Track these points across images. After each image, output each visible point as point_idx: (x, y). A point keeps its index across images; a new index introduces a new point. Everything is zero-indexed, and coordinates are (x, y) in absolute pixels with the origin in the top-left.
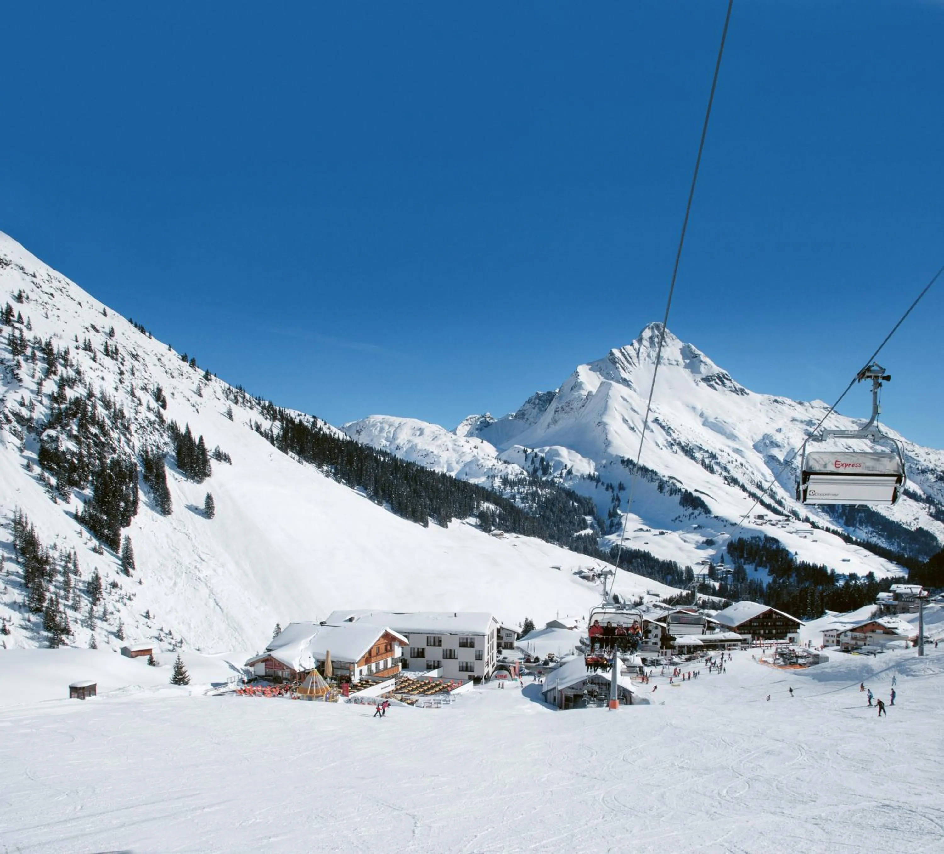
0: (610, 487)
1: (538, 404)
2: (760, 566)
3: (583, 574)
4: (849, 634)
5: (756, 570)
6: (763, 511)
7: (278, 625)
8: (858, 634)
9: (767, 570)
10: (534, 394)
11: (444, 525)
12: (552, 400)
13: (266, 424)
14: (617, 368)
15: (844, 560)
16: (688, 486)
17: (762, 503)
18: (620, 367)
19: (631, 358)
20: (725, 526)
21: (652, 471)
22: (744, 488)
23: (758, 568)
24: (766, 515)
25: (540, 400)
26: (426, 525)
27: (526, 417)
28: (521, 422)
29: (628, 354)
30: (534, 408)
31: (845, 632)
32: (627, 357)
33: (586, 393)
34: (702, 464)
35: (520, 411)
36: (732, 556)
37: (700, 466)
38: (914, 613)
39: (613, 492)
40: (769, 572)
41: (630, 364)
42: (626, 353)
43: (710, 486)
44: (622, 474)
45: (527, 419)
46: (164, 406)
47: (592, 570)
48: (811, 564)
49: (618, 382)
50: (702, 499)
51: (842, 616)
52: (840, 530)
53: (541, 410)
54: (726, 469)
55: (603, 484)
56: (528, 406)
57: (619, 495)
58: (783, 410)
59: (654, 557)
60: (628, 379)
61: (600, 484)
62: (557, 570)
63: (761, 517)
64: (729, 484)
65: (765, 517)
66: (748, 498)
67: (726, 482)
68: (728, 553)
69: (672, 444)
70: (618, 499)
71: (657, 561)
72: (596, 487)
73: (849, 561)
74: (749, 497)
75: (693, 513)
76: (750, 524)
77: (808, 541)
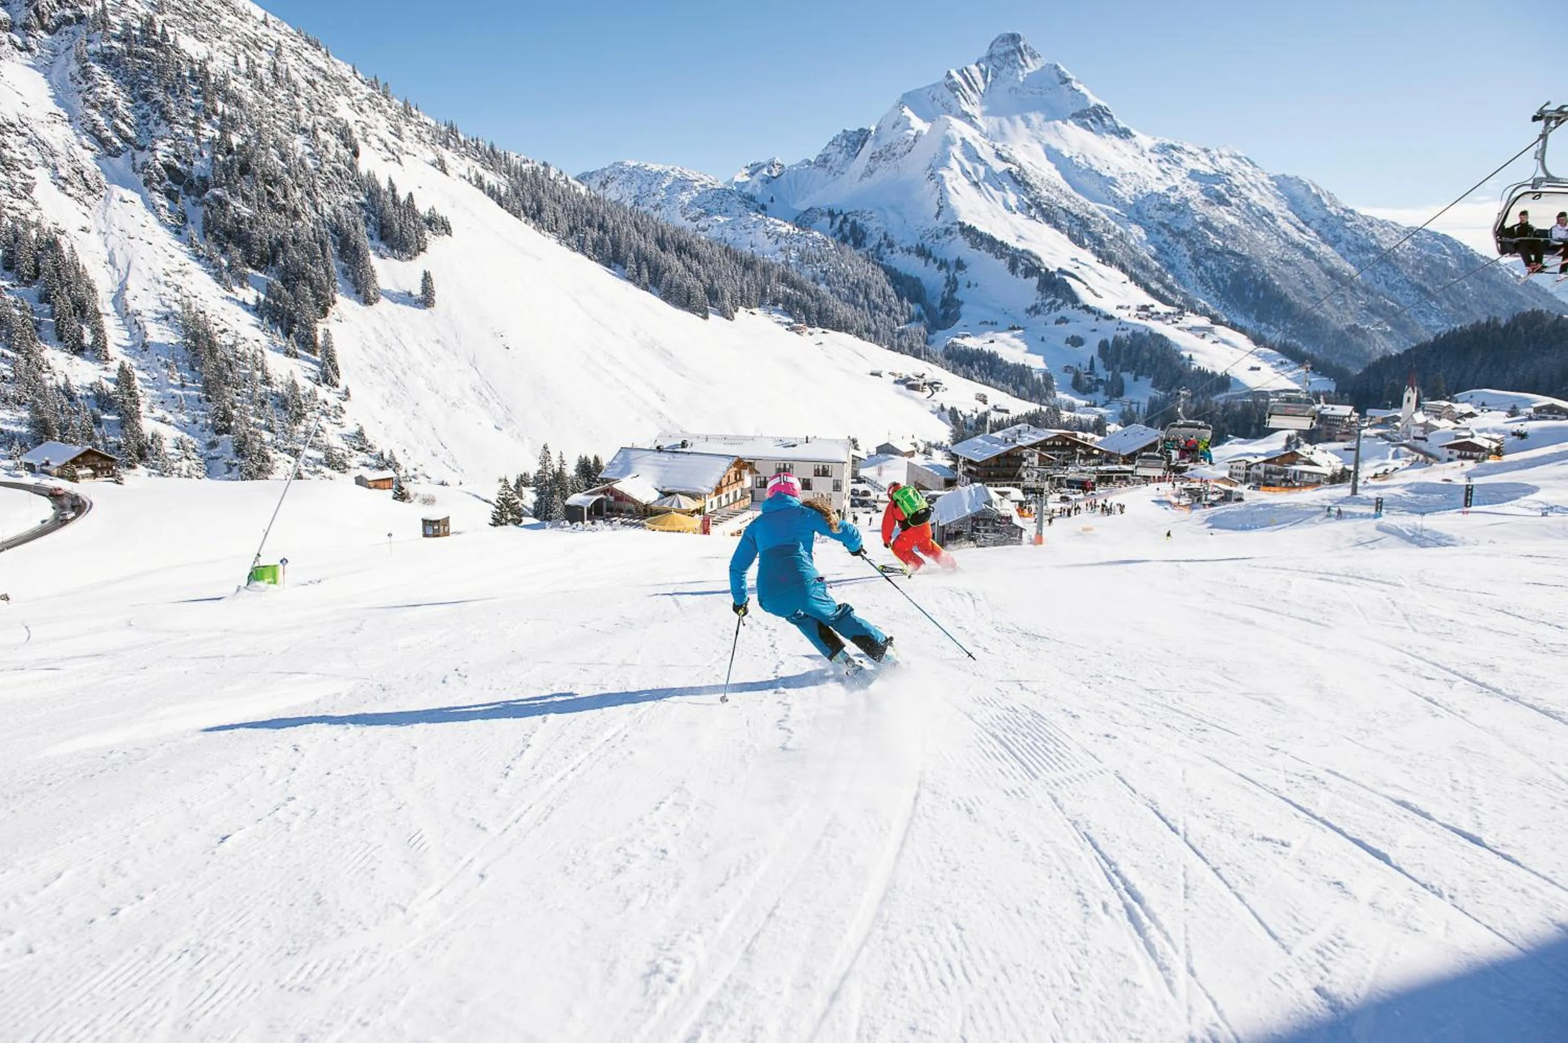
0: (943, 264)
1: (846, 146)
2: (1142, 374)
3: (910, 383)
4: (1263, 466)
5: (1136, 379)
6: (1148, 300)
7: (545, 447)
8: (1273, 467)
9: (1151, 379)
10: (840, 132)
11: (730, 318)
12: (865, 141)
13: (490, 178)
14: (956, 97)
15: (1253, 369)
16: (1052, 263)
17: (1148, 289)
18: (960, 96)
19: (975, 83)
20: (1097, 320)
21: (1002, 243)
22: (1123, 269)
23: (1139, 377)
24: (1153, 306)
25: (848, 140)
26: (706, 317)
27: (829, 164)
28: (821, 172)
29: (972, 77)
30: (840, 152)
31: (1257, 464)
32: (971, 80)
33: (913, 133)
34: (1069, 235)
35: (820, 156)
36: (1104, 360)
37: (1065, 237)
38: (1343, 441)
39: (947, 272)
40: (1153, 383)
41: (975, 92)
42: (968, 76)
43: (1078, 265)
44: (960, 247)
45: (831, 167)
46: (356, 154)
47: (922, 377)
48: (1209, 371)
49: (957, 117)
50: (1068, 281)
51: (1248, 443)
52: (1250, 325)
53: (850, 156)
54: (1101, 243)
55: (935, 261)
56: (831, 150)
57: (957, 275)
58: (1181, 160)
59: (1002, 359)
60: (971, 113)
61: (931, 260)
62: (877, 377)
63: (1145, 308)
64: (1103, 263)
65: (1151, 309)
66: (1128, 282)
67: (1100, 260)
68: (1100, 356)
69: (1030, 207)
70: (955, 282)
71: (1007, 366)
72: (926, 264)
73: (1259, 369)
74: (1131, 281)
75: (1054, 302)
76: (1128, 317)
77: (1207, 341)
